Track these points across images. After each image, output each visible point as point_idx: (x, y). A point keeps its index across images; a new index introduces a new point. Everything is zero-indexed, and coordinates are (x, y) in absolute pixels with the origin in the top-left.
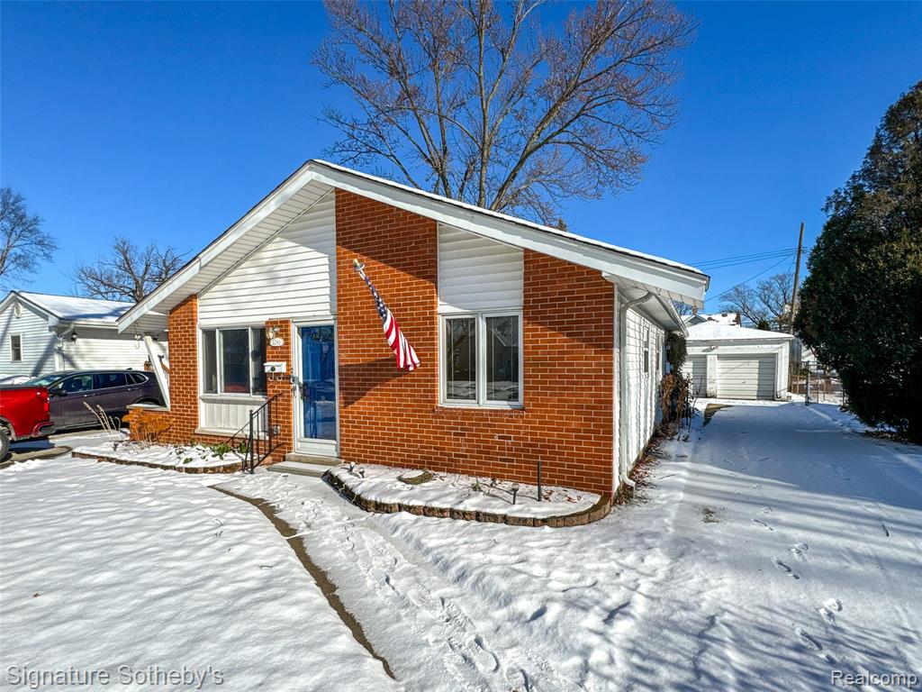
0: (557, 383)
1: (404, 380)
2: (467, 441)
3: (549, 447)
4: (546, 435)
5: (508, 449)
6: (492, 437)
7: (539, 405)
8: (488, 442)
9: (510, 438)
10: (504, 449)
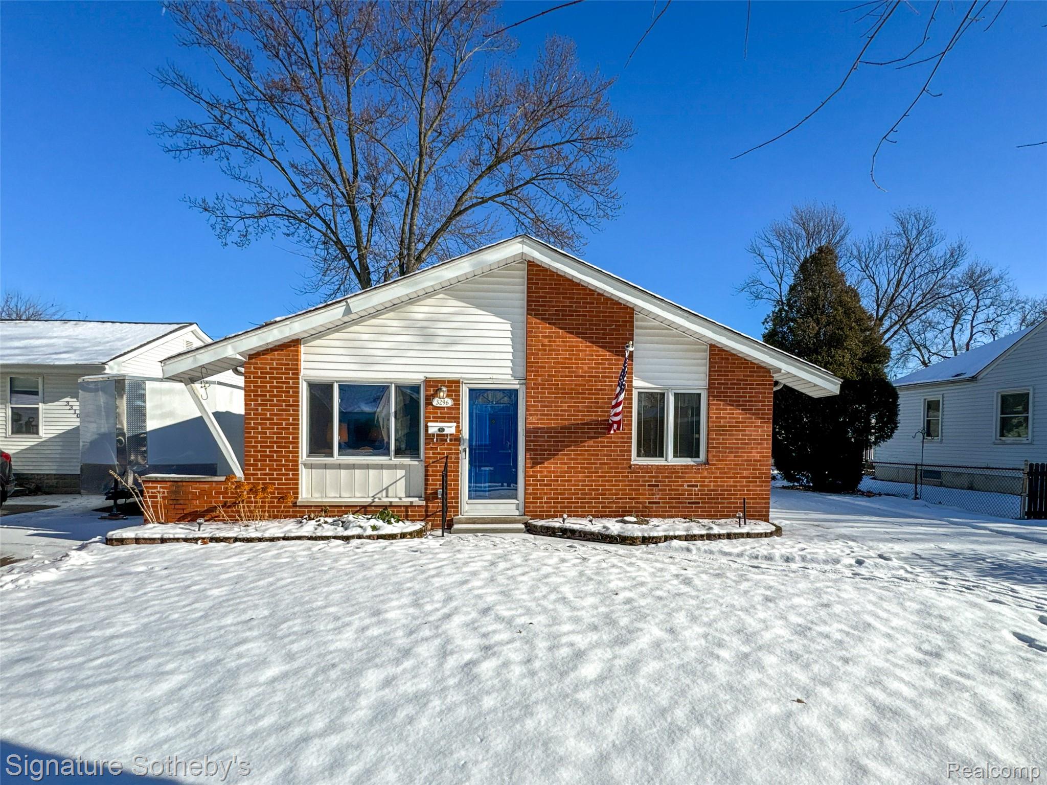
0: (734, 444)
1: (601, 442)
2: (660, 490)
3: (727, 490)
4: (725, 482)
5: (695, 494)
6: (683, 486)
7: (720, 460)
8: (678, 490)
9: (697, 486)
10: (691, 494)
